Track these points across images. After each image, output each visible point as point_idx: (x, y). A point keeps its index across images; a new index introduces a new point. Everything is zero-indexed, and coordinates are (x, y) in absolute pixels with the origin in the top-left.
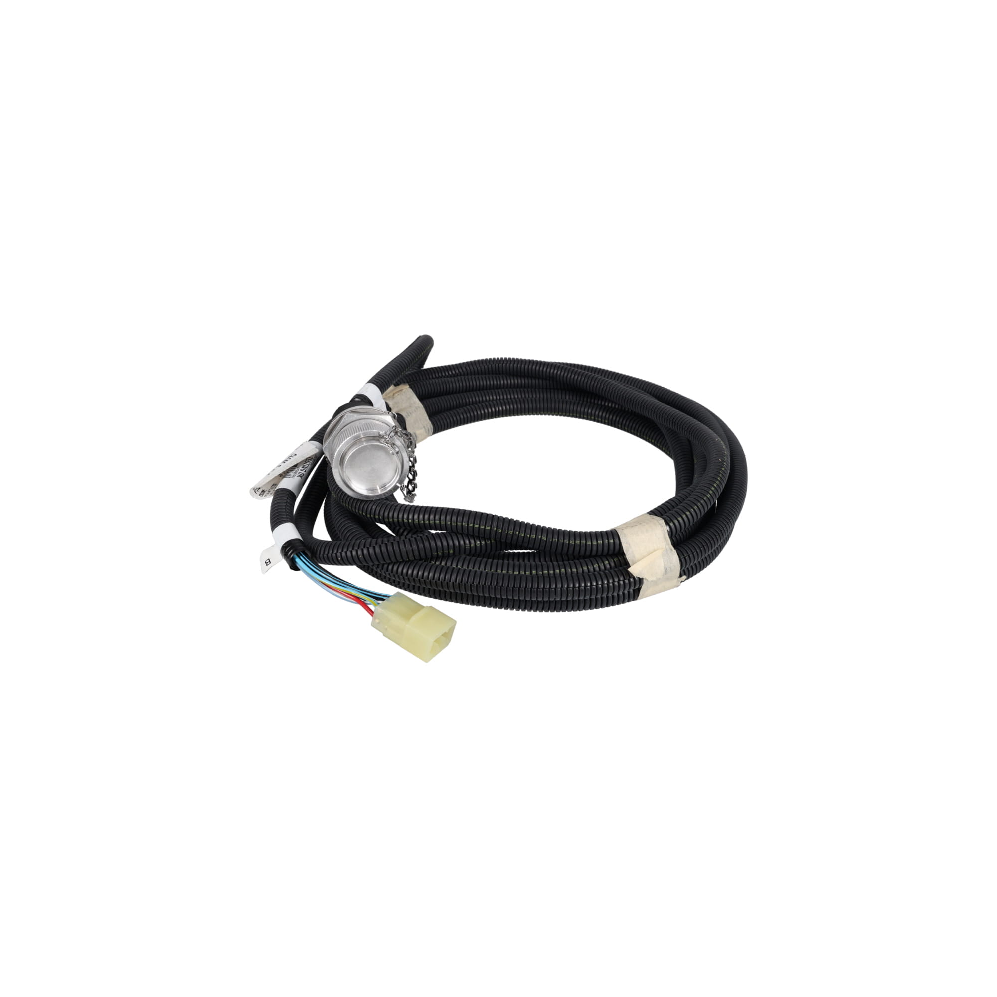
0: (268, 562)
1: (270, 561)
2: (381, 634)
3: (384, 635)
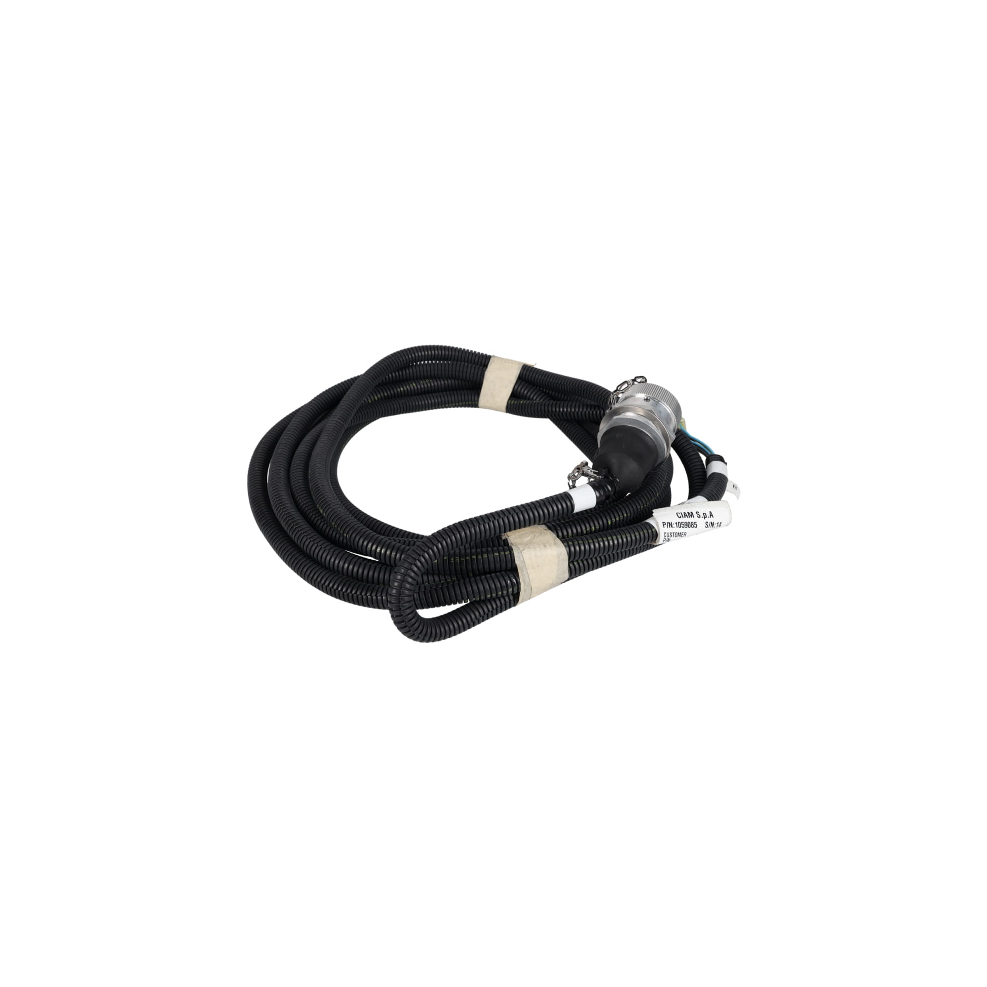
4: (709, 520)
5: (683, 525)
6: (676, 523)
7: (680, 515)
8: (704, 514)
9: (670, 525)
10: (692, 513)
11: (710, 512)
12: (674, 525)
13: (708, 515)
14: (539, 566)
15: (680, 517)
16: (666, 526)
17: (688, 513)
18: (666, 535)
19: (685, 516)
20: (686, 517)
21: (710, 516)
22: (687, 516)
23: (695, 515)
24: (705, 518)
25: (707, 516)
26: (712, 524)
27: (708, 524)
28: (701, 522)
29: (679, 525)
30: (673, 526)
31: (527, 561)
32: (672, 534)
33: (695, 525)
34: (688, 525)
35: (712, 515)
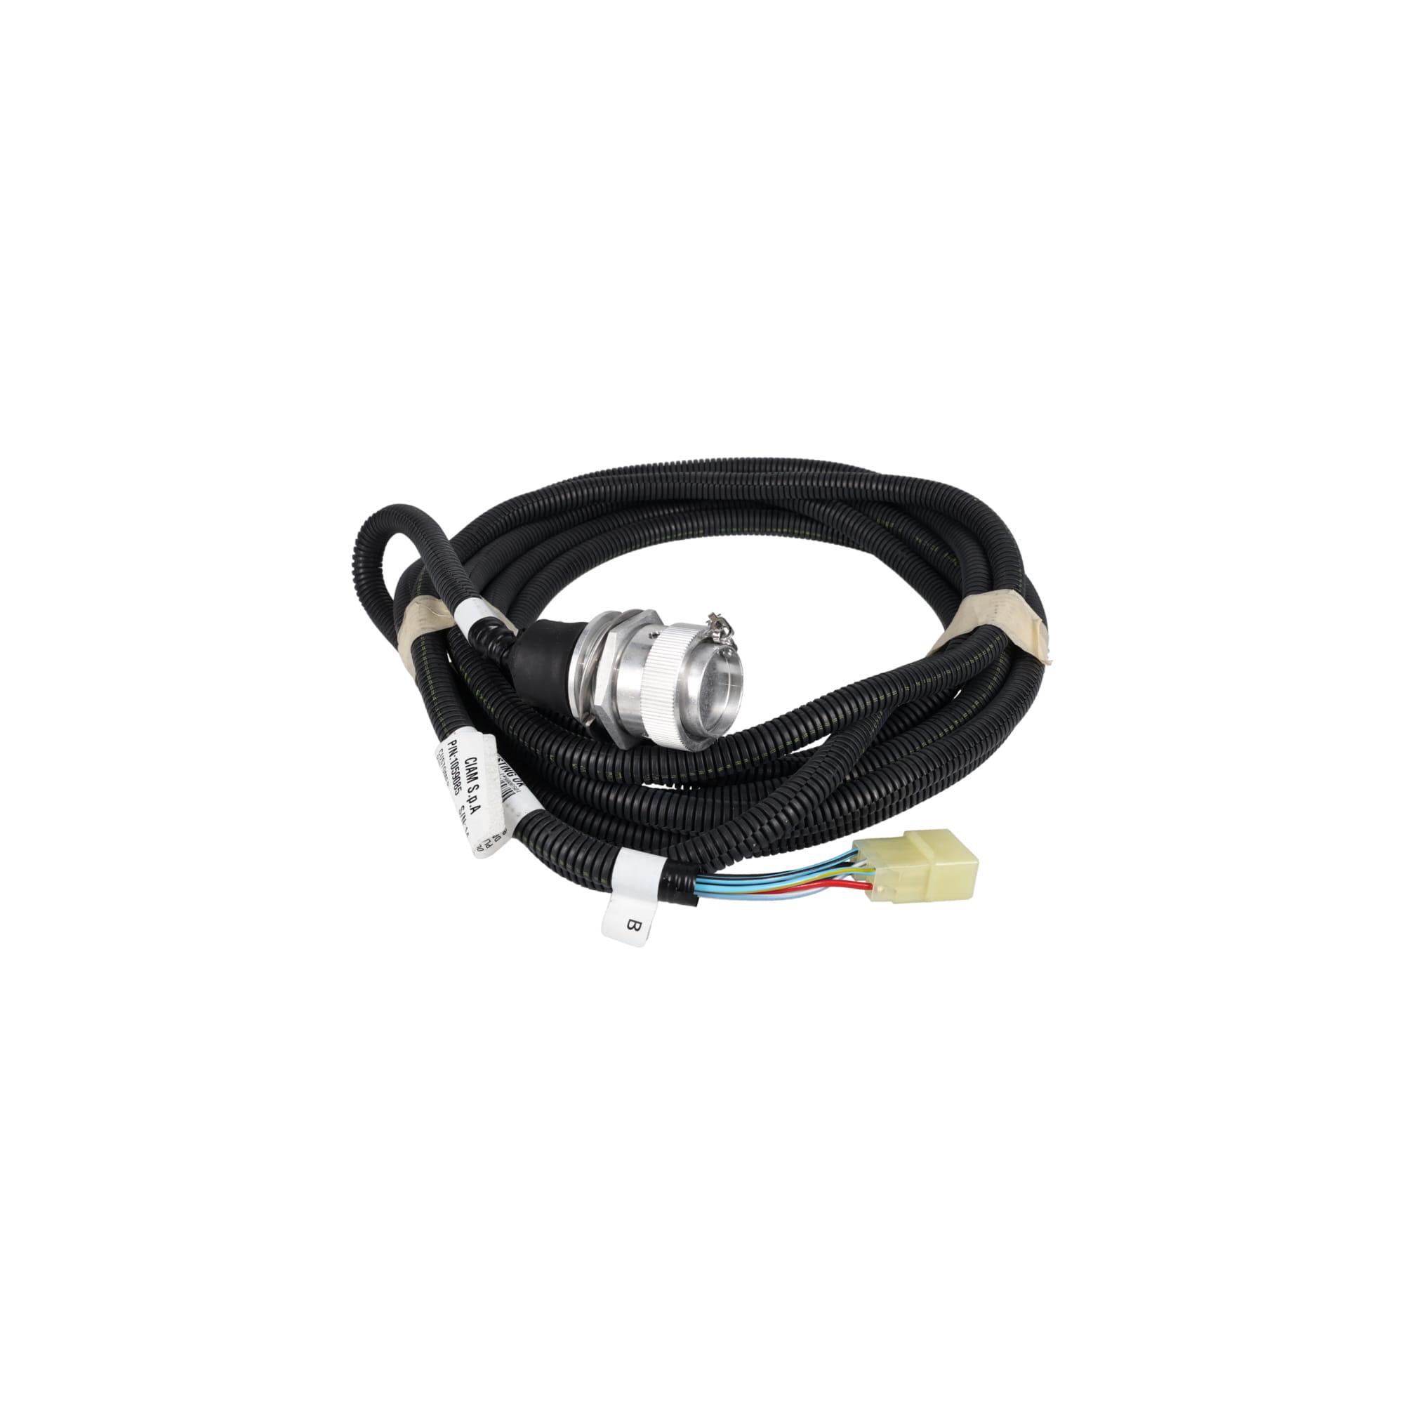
1: (636, 922)
2: (890, 903)
3: (895, 902)
4: (466, 808)
5: (455, 771)
6: (456, 759)
7: (471, 762)
8: (475, 797)
9: (454, 752)
10: (477, 778)
11: (479, 807)
12: (453, 758)
13: (474, 805)
15: (466, 763)
16: (451, 746)
17: (476, 773)
18: (441, 753)
19: (469, 769)
20: (468, 771)
21: (473, 809)
22: (470, 771)
23: (473, 784)
24: (469, 800)
25: (471, 804)
26: (464, 819)
27: (462, 808)
28: (464, 795)
29: (455, 764)
30: (452, 756)
32: (443, 763)
33: (457, 789)
34: (456, 778)
35: (474, 811)
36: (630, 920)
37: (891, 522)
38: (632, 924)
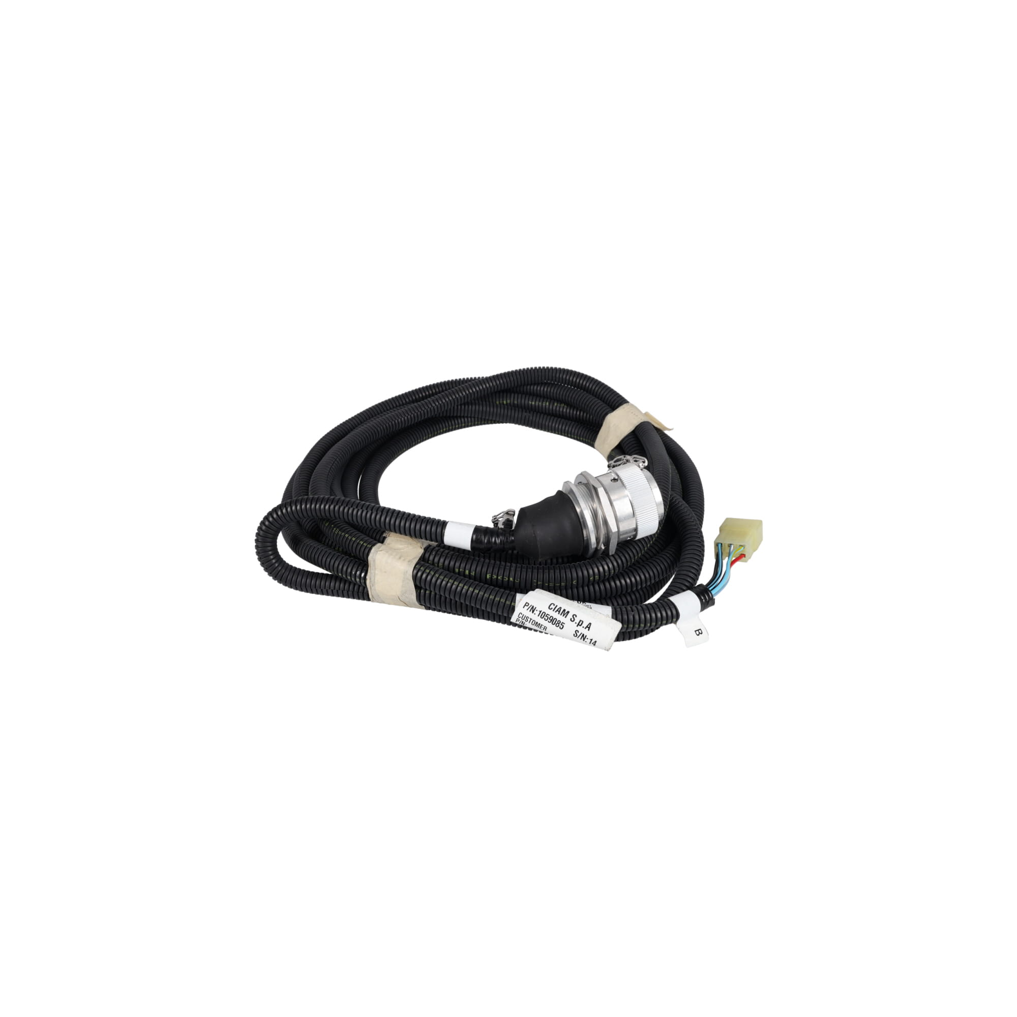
0: (699, 632)
1: (698, 630)
4: (581, 630)
5: (546, 618)
6: (541, 612)
7: (552, 607)
8: (580, 621)
9: (533, 609)
10: (568, 612)
11: (590, 624)
12: (537, 613)
13: (585, 625)
14: (386, 572)
15: (550, 609)
16: (528, 608)
17: (564, 610)
18: (521, 616)
19: (557, 610)
20: (557, 612)
21: (587, 627)
22: (559, 612)
23: (570, 616)
24: (578, 624)
25: (583, 625)
26: (584, 637)
27: (578, 634)
28: (570, 627)
29: (543, 615)
30: (535, 612)
31: (377, 562)
32: (529, 620)
33: (561, 627)
34: (553, 621)
35: (589, 628)
36: (695, 631)
37: (506, 400)
38: (697, 632)
